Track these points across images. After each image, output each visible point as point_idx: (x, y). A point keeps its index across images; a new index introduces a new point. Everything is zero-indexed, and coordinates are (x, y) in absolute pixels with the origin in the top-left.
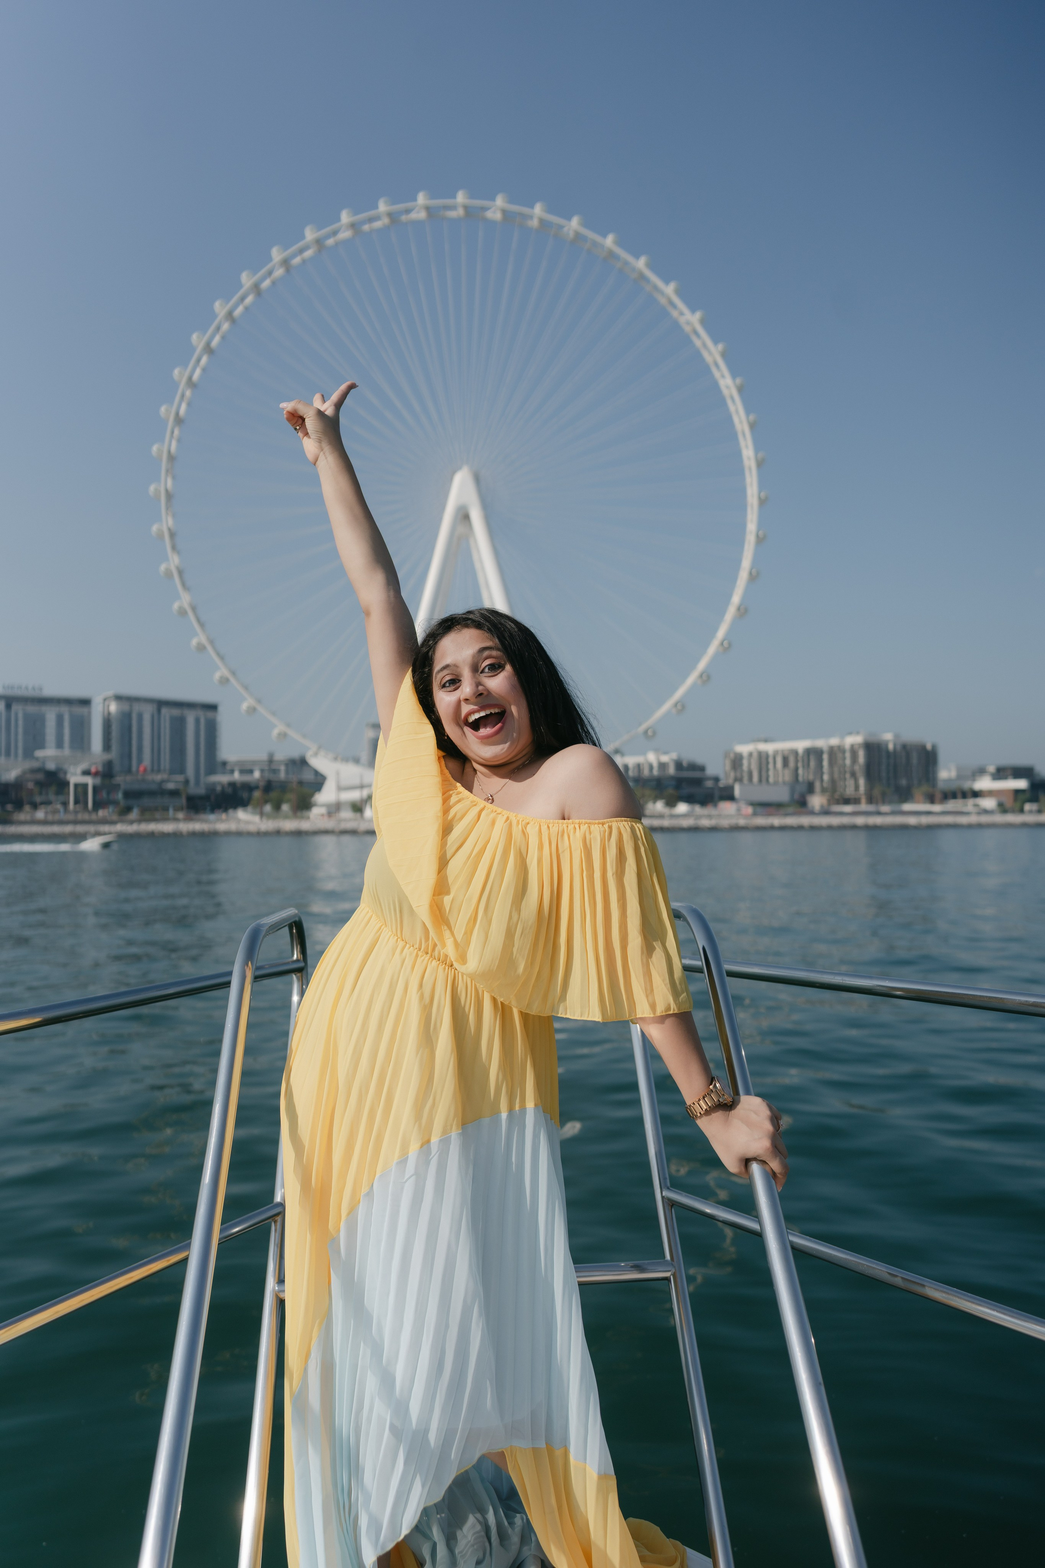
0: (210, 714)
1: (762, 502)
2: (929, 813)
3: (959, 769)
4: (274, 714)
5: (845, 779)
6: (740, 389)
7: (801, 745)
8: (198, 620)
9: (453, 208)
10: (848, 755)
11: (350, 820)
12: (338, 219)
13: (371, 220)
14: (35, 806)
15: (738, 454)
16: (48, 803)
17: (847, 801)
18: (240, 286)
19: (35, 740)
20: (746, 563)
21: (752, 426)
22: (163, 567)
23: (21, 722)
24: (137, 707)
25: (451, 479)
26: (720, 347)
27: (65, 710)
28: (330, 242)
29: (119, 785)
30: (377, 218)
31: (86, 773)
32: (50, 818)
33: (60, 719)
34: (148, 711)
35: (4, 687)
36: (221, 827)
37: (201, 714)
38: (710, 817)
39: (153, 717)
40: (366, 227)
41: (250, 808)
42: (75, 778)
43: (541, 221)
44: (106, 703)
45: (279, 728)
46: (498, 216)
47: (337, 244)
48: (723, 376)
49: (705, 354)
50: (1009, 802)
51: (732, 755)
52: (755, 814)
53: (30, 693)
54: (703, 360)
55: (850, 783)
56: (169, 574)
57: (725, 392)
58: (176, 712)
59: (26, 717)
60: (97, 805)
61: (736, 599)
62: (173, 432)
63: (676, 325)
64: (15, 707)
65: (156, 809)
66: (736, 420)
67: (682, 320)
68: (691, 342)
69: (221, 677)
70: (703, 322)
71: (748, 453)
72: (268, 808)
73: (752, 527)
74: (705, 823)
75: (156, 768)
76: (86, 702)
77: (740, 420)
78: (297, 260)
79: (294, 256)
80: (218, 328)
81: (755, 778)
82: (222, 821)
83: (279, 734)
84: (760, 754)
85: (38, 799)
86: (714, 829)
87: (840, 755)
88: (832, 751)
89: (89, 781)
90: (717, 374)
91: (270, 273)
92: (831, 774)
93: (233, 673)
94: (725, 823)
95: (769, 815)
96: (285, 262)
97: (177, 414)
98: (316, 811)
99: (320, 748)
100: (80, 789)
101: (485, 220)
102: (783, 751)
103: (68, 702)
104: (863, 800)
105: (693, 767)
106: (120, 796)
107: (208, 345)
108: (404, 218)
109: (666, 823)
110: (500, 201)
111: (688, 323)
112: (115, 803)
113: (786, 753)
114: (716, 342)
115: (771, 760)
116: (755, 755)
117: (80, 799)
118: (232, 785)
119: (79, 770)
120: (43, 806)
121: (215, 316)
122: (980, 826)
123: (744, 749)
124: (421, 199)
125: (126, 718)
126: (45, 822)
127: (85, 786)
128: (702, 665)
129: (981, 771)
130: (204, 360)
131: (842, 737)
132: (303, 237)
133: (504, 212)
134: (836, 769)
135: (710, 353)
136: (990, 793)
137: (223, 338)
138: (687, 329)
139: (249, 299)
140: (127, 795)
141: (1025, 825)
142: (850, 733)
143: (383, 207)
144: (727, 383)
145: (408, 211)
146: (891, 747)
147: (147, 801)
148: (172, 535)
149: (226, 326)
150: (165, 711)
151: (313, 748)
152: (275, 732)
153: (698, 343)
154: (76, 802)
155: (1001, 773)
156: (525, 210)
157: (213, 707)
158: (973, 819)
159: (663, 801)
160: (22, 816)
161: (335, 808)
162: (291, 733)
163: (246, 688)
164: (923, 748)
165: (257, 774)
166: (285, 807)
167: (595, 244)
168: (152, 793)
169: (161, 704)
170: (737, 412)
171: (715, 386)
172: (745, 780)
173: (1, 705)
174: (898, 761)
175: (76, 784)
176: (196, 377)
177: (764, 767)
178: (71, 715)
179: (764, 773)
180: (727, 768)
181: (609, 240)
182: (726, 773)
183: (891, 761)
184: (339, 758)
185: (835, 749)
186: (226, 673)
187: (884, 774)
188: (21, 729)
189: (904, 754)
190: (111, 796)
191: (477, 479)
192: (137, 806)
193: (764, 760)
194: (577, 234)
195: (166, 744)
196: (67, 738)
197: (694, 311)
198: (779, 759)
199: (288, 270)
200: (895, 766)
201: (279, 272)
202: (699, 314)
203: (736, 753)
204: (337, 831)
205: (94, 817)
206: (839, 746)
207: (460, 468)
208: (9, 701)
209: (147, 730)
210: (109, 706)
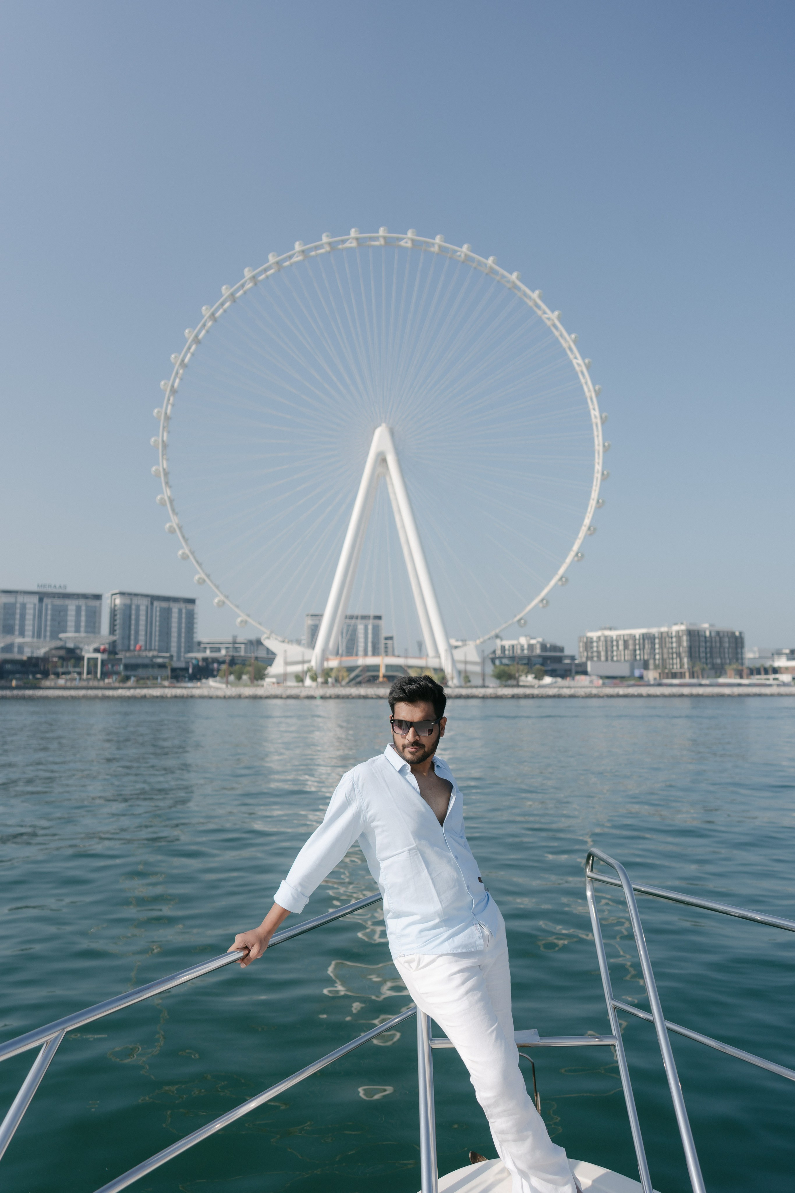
0: (190, 606)
1: (606, 449)
2: (740, 685)
3: (761, 651)
4: (237, 607)
5: (673, 659)
6: (588, 367)
7: (638, 632)
8: (183, 537)
9: (376, 239)
10: (674, 640)
11: (295, 687)
12: (293, 249)
13: (316, 248)
14: (58, 675)
16: (69, 673)
17: (674, 676)
18: (222, 295)
19: (60, 626)
20: (594, 495)
21: (598, 394)
22: (159, 498)
23: (49, 612)
24: (135, 601)
25: (373, 433)
26: (573, 336)
27: (82, 602)
28: (287, 263)
29: (121, 659)
30: (321, 247)
31: (97, 650)
32: (69, 684)
33: (78, 609)
34: (144, 603)
35: (38, 586)
36: (197, 692)
37: (183, 605)
38: (569, 687)
39: (147, 606)
41: (218, 678)
42: (88, 654)
43: (440, 247)
44: (114, 597)
45: (242, 617)
46: (409, 244)
47: (291, 265)
48: (576, 358)
49: (562, 341)
51: (585, 640)
52: (604, 685)
53: (57, 590)
54: (561, 345)
55: (677, 661)
56: (163, 503)
57: (577, 368)
58: (164, 605)
59: (54, 608)
60: (105, 675)
61: (587, 521)
62: (169, 400)
63: (540, 320)
64: (47, 601)
65: (148, 678)
66: (585, 389)
67: (544, 316)
68: (551, 332)
69: (200, 578)
70: (559, 318)
71: (595, 413)
72: (232, 678)
73: (598, 468)
74: (566, 692)
75: (148, 648)
76: (98, 597)
77: (589, 389)
78: (262, 277)
79: (260, 273)
80: (204, 325)
81: (603, 658)
82: (197, 688)
83: (242, 621)
84: (606, 637)
85: (60, 670)
86: (572, 696)
87: (668, 640)
88: (662, 637)
89: (99, 656)
90: (571, 356)
91: (243, 286)
92: (662, 654)
93: (208, 576)
94: (581, 692)
95: (616, 686)
96: (254, 278)
97: (173, 386)
98: (268, 680)
99: (272, 632)
100: (92, 662)
101: (400, 247)
102: (624, 636)
103: (85, 597)
104: (687, 675)
105: (555, 648)
106: (121, 667)
107: (196, 336)
108: (340, 247)
109: (536, 692)
110: (410, 234)
111: (549, 319)
112: (117, 673)
113: (626, 638)
114: (569, 334)
115: (615, 643)
116: (602, 639)
117: (92, 671)
118: (205, 659)
119: (91, 648)
120: (64, 676)
121: (202, 317)
122: (780, 695)
123: (594, 635)
124: (353, 233)
125: (127, 609)
126: (64, 688)
127: (96, 659)
128: (561, 571)
129: (779, 653)
130: (193, 348)
131: (670, 627)
132: (268, 261)
133: (413, 241)
134: (665, 651)
135: (566, 341)
136: (787, 670)
137: (207, 332)
138: (549, 323)
139: (227, 304)
140: (127, 667)
142: (676, 624)
143: (325, 239)
144: (578, 362)
145: (343, 242)
146: (708, 634)
147: (141, 672)
148: (166, 474)
149: (210, 324)
150: (156, 603)
151: (268, 632)
152: (239, 620)
153: (557, 334)
154: (89, 673)
156: (429, 240)
157: (192, 601)
158: (774, 690)
159: (533, 676)
160: (48, 683)
161: (282, 679)
162: (251, 621)
163: (217, 587)
164: (733, 633)
165: (223, 652)
166: (245, 677)
167: (480, 263)
168: (145, 666)
169: (154, 598)
170: (586, 382)
171: (569, 363)
172: (595, 659)
173: (35, 599)
174: (714, 645)
175: (89, 659)
176: (187, 360)
177: (609, 648)
178: (87, 606)
179: (609, 653)
180: (581, 649)
181: (490, 261)
182: (580, 653)
183: (708, 644)
184: (286, 640)
185: (665, 635)
186: (203, 576)
187: (703, 655)
188: (49, 617)
189: (718, 639)
190: (115, 668)
191: (392, 433)
192: (135, 676)
193: (609, 643)
194: (466, 255)
195: (156, 629)
196: (83, 624)
197: (553, 311)
198: (621, 643)
199: (255, 284)
200: (711, 648)
201: (249, 285)
202: (556, 313)
203: (587, 638)
204: (284, 696)
205: (101, 684)
206: (667, 633)
207: (380, 425)
208: (42, 596)
209: (143, 618)
210: (115, 599)
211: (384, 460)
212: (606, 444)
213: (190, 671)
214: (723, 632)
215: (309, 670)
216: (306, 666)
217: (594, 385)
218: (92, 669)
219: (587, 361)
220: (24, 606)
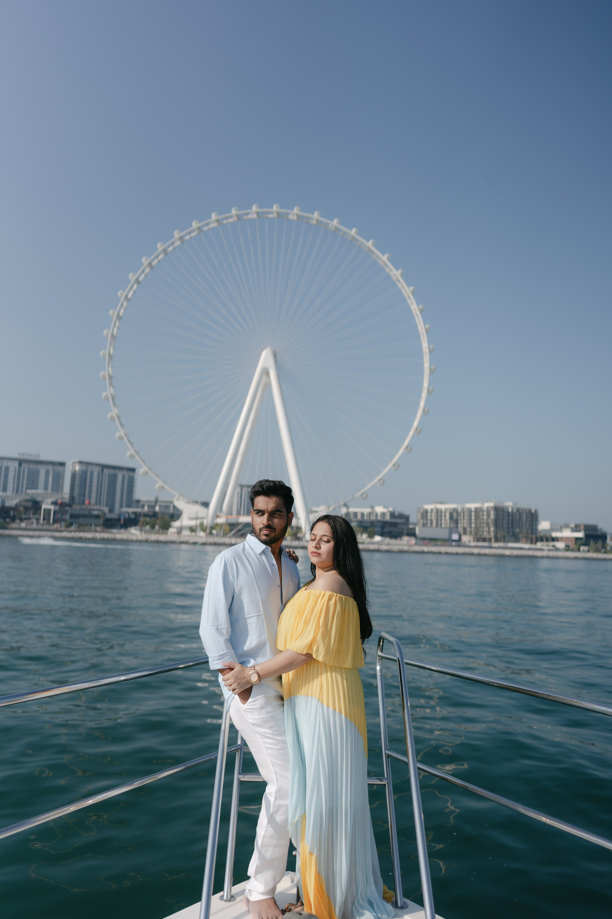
0: (131, 474)
1: (432, 372)
3: (551, 525)
4: (157, 476)
5: (483, 527)
6: (421, 311)
7: (460, 506)
8: (121, 423)
9: (272, 213)
10: (485, 513)
11: (187, 536)
12: (211, 218)
13: (227, 218)
14: (22, 520)
15: (420, 345)
16: (28, 519)
17: (484, 540)
18: (157, 250)
19: (33, 484)
20: (422, 405)
21: (427, 331)
22: (104, 394)
23: (26, 474)
24: (90, 468)
25: (260, 354)
26: (411, 288)
27: (50, 468)
28: (206, 228)
29: (68, 511)
30: (231, 217)
31: (55, 503)
32: (28, 527)
33: (47, 473)
34: (96, 470)
35: (19, 454)
36: (119, 536)
37: (126, 473)
39: (99, 473)
40: (225, 222)
41: (138, 527)
42: (46, 506)
43: (317, 221)
44: (74, 465)
45: (159, 484)
46: (295, 218)
47: (209, 229)
48: (412, 304)
49: (403, 291)
50: (572, 545)
51: (422, 511)
52: (416, 544)
53: (33, 458)
54: (402, 295)
55: (486, 529)
56: (107, 398)
57: (414, 312)
58: (112, 472)
59: (29, 471)
60: (55, 521)
61: (416, 424)
62: (115, 324)
63: (388, 276)
64: (23, 465)
65: (86, 525)
66: (419, 327)
67: (391, 273)
68: (395, 284)
69: (130, 454)
70: (402, 275)
72: (148, 527)
73: (426, 384)
74: (384, 547)
75: (98, 502)
76: (62, 464)
77: (421, 327)
78: (187, 237)
79: (186, 235)
80: (143, 271)
81: (434, 525)
82: (120, 533)
83: (159, 487)
84: (437, 510)
85: (24, 516)
87: (481, 513)
88: (477, 511)
89: (52, 508)
90: (410, 303)
91: (172, 244)
92: (476, 523)
93: (137, 453)
94: (397, 548)
95: (425, 545)
96: (181, 238)
97: (118, 314)
98: (171, 530)
99: (181, 496)
100: (46, 512)
101: (287, 219)
102: (450, 509)
103: (53, 463)
104: (493, 540)
106: (68, 517)
107: (137, 279)
108: (245, 217)
110: (296, 210)
111: (395, 275)
112: (65, 520)
113: (452, 511)
114: (409, 286)
115: (443, 514)
116: (435, 511)
117: (46, 518)
118: (134, 514)
119: (50, 502)
120: (26, 520)
121: (142, 265)
123: (429, 507)
124: (254, 208)
125: (84, 473)
126: (25, 529)
127: (49, 510)
128: (394, 460)
129: (567, 526)
130: (135, 287)
131: (483, 503)
132: (191, 226)
133: (298, 216)
134: (478, 521)
135: (406, 292)
137: (146, 276)
138: (394, 278)
139: (161, 256)
140: (72, 516)
141: (576, 558)
142: (487, 501)
143: (234, 212)
144: (414, 307)
145: (247, 214)
146: (510, 510)
147: (82, 520)
148: (110, 377)
149: (147, 270)
150: (105, 471)
151: (178, 495)
152: (157, 486)
153: (400, 286)
154: (44, 519)
155: (576, 529)
156: (309, 215)
157: (133, 470)
158: (545, 553)
160: (14, 525)
161: (182, 530)
162: (166, 487)
163: (143, 461)
164: (530, 511)
165: (146, 508)
166: (157, 527)
167: (345, 233)
168: (85, 516)
169: (104, 467)
170: (420, 322)
171: (409, 308)
172: (429, 525)
173: (16, 464)
174: (514, 518)
175: (45, 510)
176: (130, 296)
177: (439, 518)
178: (54, 471)
179: (439, 522)
180: (419, 518)
181: (353, 232)
182: (418, 520)
183: (510, 518)
184: (191, 502)
185: (478, 509)
186: (133, 452)
187: (505, 525)
188: (25, 478)
189: (518, 514)
190: (63, 517)
191: (275, 355)
192: (76, 523)
193: (439, 514)
194: (336, 228)
195: (105, 489)
196: (50, 484)
197: (397, 269)
198: (448, 514)
199: (182, 243)
200: (512, 521)
201: (178, 243)
202: (400, 271)
203: (424, 509)
204: (178, 541)
205: (52, 527)
206: (480, 508)
207: (266, 348)
208: (21, 462)
209: (95, 481)
210: (75, 467)
211: (268, 374)
212: (432, 367)
213: (122, 522)
214: (522, 509)
215: (202, 524)
216: (198, 522)
217: (425, 324)
218: (46, 517)
219: (420, 306)
220: (7, 469)
